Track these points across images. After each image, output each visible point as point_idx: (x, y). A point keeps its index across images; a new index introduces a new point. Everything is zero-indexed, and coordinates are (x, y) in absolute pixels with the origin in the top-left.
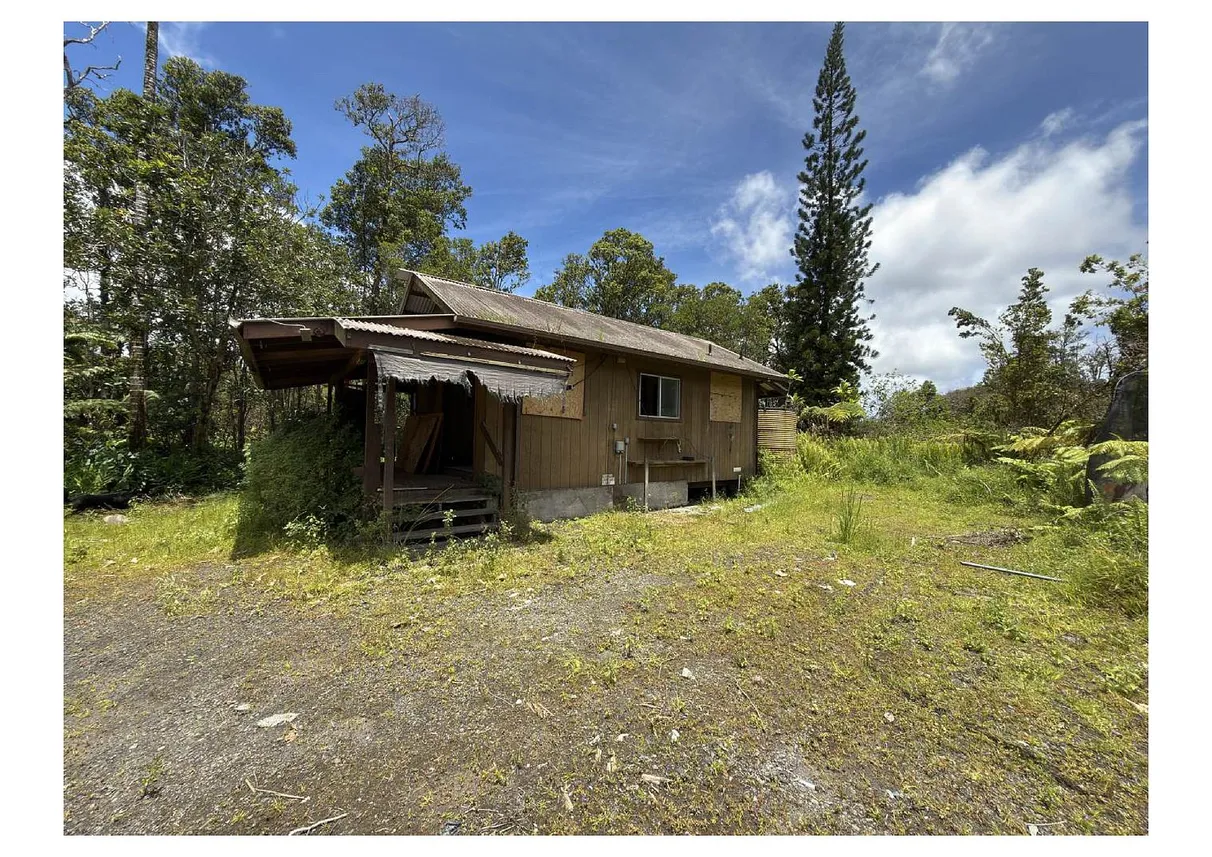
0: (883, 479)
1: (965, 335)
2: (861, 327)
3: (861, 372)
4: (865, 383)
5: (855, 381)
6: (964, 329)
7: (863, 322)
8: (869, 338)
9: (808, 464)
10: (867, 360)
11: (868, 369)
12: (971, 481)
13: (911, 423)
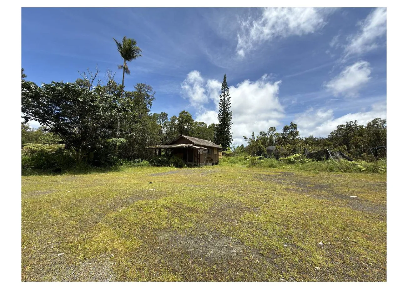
0: (234, 163)
1: (245, 140)
2: (230, 135)
3: (230, 144)
4: (231, 146)
5: (229, 145)
6: (245, 139)
7: (231, 134)
8: (232, 137)
9: (225, 161)
10: (231, 141)
11: (232, 143)
12: (244, 162)
13: (239, 154)
